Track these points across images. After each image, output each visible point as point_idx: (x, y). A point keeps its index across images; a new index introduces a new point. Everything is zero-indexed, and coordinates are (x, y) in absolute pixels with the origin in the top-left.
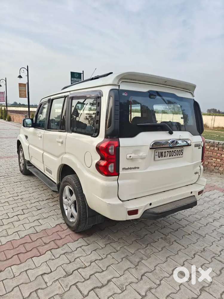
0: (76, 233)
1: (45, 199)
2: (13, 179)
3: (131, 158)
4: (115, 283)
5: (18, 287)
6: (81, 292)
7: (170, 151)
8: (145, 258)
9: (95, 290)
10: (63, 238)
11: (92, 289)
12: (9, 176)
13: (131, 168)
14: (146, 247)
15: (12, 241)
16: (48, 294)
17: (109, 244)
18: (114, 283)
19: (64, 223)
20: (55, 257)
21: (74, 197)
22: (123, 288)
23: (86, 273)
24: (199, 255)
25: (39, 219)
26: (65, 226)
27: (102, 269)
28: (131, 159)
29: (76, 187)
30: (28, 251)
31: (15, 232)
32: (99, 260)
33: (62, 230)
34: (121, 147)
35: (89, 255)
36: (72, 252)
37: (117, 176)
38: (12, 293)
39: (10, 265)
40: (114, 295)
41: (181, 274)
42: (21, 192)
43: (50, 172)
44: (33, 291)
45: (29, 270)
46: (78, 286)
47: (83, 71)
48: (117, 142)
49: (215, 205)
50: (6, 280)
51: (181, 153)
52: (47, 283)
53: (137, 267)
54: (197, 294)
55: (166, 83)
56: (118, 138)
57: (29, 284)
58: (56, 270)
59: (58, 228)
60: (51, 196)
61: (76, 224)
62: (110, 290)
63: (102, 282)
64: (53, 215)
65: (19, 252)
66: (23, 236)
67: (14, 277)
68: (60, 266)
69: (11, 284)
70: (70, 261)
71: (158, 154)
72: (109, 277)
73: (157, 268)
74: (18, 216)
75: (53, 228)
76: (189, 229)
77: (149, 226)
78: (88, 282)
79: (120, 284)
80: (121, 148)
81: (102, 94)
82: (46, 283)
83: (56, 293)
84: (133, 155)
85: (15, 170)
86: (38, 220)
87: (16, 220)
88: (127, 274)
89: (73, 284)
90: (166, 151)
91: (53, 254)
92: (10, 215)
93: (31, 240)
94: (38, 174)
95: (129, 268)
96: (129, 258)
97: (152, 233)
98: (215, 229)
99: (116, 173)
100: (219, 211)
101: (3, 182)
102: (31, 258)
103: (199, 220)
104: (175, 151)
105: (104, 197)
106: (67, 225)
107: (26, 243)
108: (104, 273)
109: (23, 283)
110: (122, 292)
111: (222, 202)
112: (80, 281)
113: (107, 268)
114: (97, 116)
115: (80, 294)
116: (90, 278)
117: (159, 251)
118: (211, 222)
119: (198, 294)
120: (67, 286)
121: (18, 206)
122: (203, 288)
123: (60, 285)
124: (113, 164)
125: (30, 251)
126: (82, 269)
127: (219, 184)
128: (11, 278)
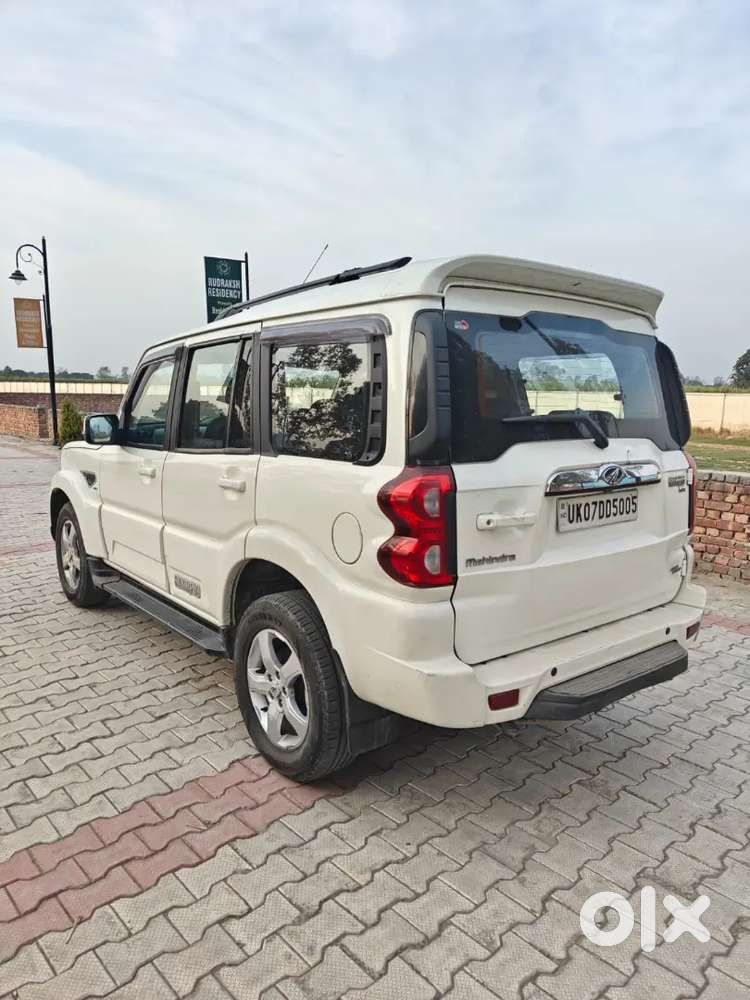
0: (304, 783)
1: (171, 682)
2: (43, 623)
3: (491, 525)
4: (466, 930)
5: (149, 965)
6: (361, 965)
7: (602, 502)
8: (540, 845)
9: (404, 953)
10: (263, 804)
11: (396, 954)
12: (27, 614)
13: (491, 560)
14: (536, 814)
15: (93, 823)
16: (256, 980)
17: (417, 810)
18: (460, 929)
19: (256, 756)
20: (250, 864)
21: (294, 666)
22: (493, 942)
23: (366, 904)
24: (707, 827)
25: (168, 749)
26: (261, 765)
27: (413, 891)
28: (490, 530)
29: (303, 629)
30: (156, 852)
31: (98, 794)
32: (398, 863)
33: (254, 777)
34: (460, 492)
35: (359, 850)
36: (302, 845)
37: (450, 584)
38: (136, 985)
39: (108, 899)
40: (470, 965)
41: (663, 886)
42: (83, 665)
43: (194, 591)
44: (205, 972)
45: (175, 910)
46: (347, 945)
47: (246, 255)
48: (447, 477)
49: (725, 671)
50: (104, 946)
51: (633, 507)
52: (244, 945)
53: (523, 875)
54: (724, 941)
55: (576, 286)
56: (449, 464)
57: (186, 953)
58: (263, 903)
59: (239, 773)
60: (188, 674)
61: (304, 754)
62: (451, 951)
63: (424, 930)
64: (212, 732)
65: (128, 857)
66: (128, 804)
67: (130, 935)
68: (273, 890)
69: (128, 956)
70: (302, 872)
71: (566, 510)
72: (443, 913)
73: (586, 873)
74: (95, 742)
75: (223, 772)
76: (660, 751)
77: (532, 750)
78: (377, 932)
79: (480, 931)
80: (459, 496)
81: (387, 325)
82: (240, 945)
83: (280, 975)
84: (496, 517)
85: (45, 592)
86: (163, 750)
87: (91, 757)
88: (497, 900)
89: (331, 940)
90: (590, 500)
91: (242, 856)
92: (67, 740)
93: (158, 814)
94: (139, 600)
95: (497, 882)
96: (490, 850)
97: (547, 770)
98: (739, 746)
99: (448, 576)
100: (738, 690)
101: (10, 632)
102: (173, 871)
103: (686, 721)
104: (615, 500)
105: (411, 656)
106: (270, 760)
107: (143, 826)
108: (424, 899)
109: (164, 953)
110: (493, 953)
111: (742, 661)
112: (351, 931)
113: (428, 883)
114: (374, 395)
115: (360, 970)
116: (379, 918)
117: (582, 823)
118: (723, 726)
119: (728, 940)
120: (311, 949)
121: (86, 711)
122: (738, 922)
123: (289, 950)
124: (436, 549)
125: (163, 850)
126: (349, 894)
127: (723, 608)
128: (118, 938)
